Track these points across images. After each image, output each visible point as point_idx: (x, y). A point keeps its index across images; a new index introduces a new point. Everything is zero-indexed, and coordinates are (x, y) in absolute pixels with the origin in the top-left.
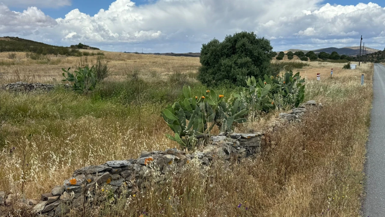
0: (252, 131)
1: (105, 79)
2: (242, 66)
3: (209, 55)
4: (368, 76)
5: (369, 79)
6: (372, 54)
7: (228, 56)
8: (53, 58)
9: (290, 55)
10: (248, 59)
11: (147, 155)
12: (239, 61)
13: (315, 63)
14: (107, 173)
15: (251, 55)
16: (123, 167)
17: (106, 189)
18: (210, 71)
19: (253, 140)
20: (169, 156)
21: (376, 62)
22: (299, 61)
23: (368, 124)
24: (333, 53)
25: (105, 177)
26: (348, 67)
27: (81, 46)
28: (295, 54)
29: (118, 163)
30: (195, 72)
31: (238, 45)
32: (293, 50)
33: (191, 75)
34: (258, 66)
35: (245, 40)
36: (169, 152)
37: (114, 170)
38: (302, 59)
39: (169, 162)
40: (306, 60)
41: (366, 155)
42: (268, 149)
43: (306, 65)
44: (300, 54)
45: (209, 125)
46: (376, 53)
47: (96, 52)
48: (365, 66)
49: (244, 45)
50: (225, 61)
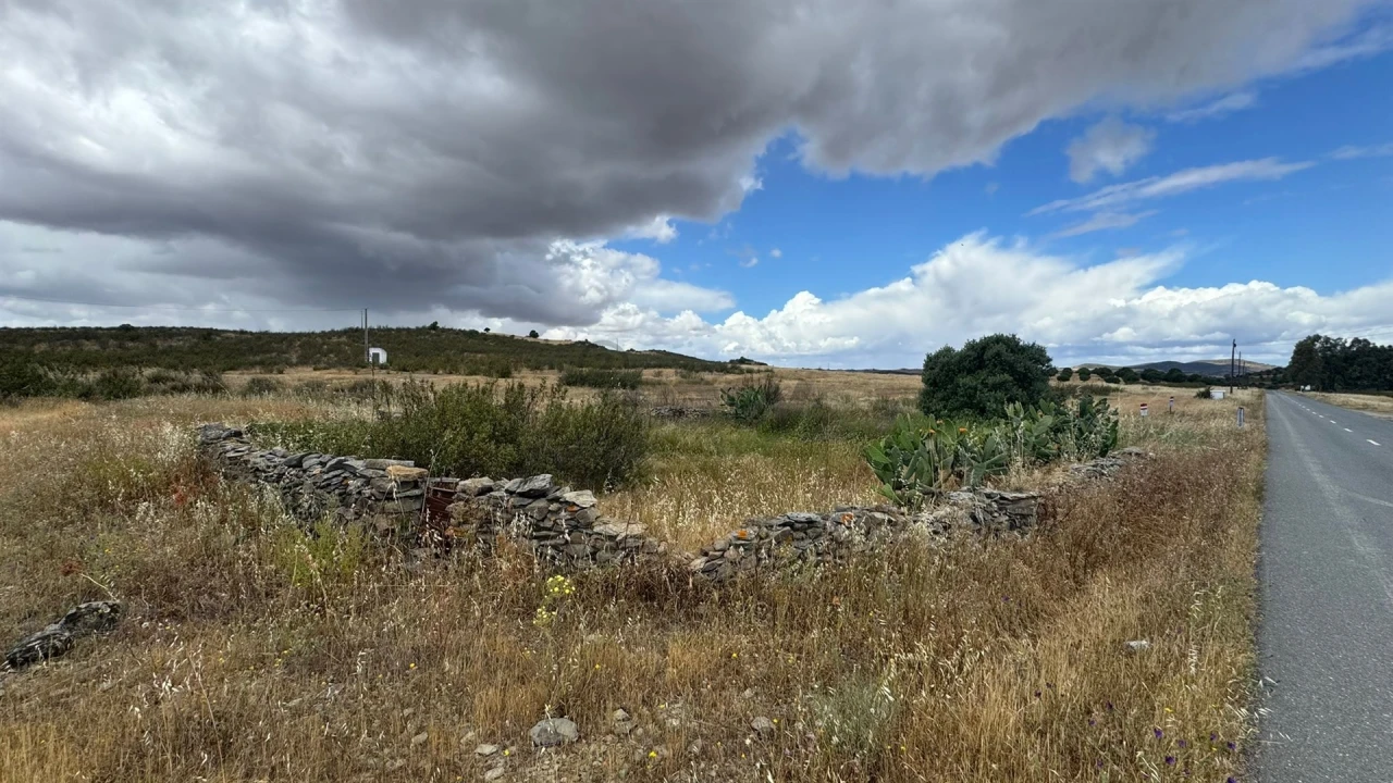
0: (1019, 490)
1: (776, 405)
2: (995, 387)
3: (937, 370)
4: (1254, 411)
5: (1256, 418)
6: (1260, 374)
7: (970, 372)
8: (708, 376)
9: (1084, 373)
10: (1007, 377)
11: (845, 510)
12: (991, 380)
13: (1136, 388)
14: (788, 528)
15: (1011, 369)
16: (810, 522)
17: (787, 551)
18: (940, 395)
19: (1023, 504)
20: (878, 515)
21: (1270, 388)
22: (1102, 383)
23: (1259, 494)
24: (1172, 371)
25: (784, 533)
26: (1207, 395)
27: (743, 361)
28: (1094, 372)
29: (803, 515)
30: (912, 397)
31: (989, 354)
32: (1090, 365)
33: (906, 402)
34: (1024, 389)
35: (1001, 347)
36: (878, 509)
37: (798, 525)
38: (1107, 381)
39: (880, 523)
40: (1117, 382)
41: (1258, 550)
42: (1051, 521)
43: (1117, 390)
44: (1104, 372)
45: (942, 475)
46: (1268, 372)
47: (762, 368)
48: (1245, 395)
49: (998, 354)
50: (965, 380)
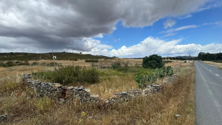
0: (158, 84)
1: (120, 66)
3: (145, 60)
4: (193, 65)
5: (193, 66)
6: (193, 58)
7: (150, 60)
8: (109, 60)
9: (167, 58)
10: (156, 61)
11: (131, 91)
12: (153, 62)
13: (175, 61)
15: (157, 60)
16: (125, 94)
17: (122, 99)
18: (145, 64)
19: (159, 87)
20: (136, 91)
21: (195, 60)
22: (170, 60)
23: (194, 82)
24: (181, 58)
25: (121, 96)
26: (186, 62)
27: (114, 57)
28: (169, 58)
29: (124, 92)
30: (141, 63)
31: (153, 58)
32: (168, 57)
34: (158, 63)
35: (155, 56)
37: (123, 94)
38: (171, 60)
39: (136, 93)
40: (172, 60)
41: (195, 94)
42: (163, 90)
43: (172, 61)
44: (170, 58)
45: (146, 81)
46: (195, 58)
47: (118, 58)
48: (191, 62)
50: (149, 62)
